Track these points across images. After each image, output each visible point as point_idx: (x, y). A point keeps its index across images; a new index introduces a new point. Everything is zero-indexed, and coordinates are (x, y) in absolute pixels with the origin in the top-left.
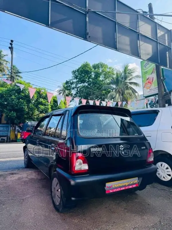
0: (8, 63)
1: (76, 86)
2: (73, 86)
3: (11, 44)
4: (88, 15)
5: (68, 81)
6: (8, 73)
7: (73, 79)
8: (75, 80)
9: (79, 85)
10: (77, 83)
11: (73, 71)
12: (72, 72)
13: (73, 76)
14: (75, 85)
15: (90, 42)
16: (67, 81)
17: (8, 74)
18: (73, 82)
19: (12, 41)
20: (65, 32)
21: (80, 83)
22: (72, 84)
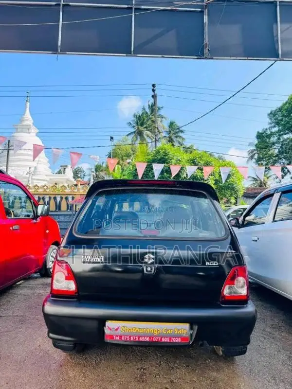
0: (164, 119)
1: (279, 139)
2: (274, 139)
3: (153, 91)
4: (206, 11)
5: (260, 131)
6: (164, 134)
7: (272, 127)
8: (276, 129)
9: (285, 137)
10: (280, 134)
11: (271, 113)
12: (269, 115)
13: (270, 121)
14: (276, 138)
15: (212, 59)
16: (258, 132)
17: (165, 137)
18: (271, 132)
19: (154, 86)
20: (161, 56)
21: (287, 131)
22: (269, 136)
